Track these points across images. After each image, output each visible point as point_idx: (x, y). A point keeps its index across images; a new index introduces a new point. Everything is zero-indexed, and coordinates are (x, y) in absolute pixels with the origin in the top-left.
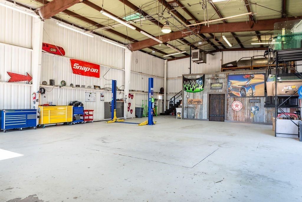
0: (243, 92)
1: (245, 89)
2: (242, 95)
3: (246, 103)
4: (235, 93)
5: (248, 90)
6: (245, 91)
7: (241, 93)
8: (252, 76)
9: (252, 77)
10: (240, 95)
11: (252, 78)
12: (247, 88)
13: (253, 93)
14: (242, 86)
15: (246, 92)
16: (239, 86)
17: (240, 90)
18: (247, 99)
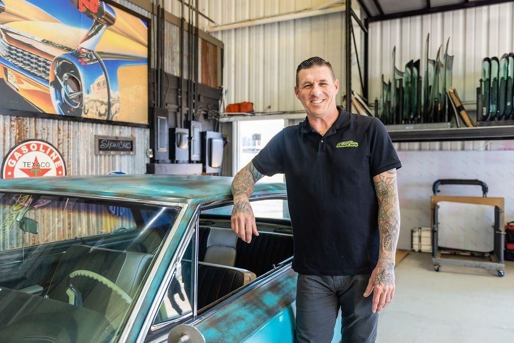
0: (67, 89)
1: (77, 73)
2: (63, 105)
3: (82, 157)
4: (27, 86)
5: (92, 82)
6: (79, 87)
7: (59, 96)
8: (105, 9)
9: (107, 15)
10: (56, 103)
11: (109, 24)
12: (86, 67)
13: (109, 105)
14: (62, 48)
15: (85, 95)
16: (47, 43)
17: (52, 73)
18: (87, 134)
